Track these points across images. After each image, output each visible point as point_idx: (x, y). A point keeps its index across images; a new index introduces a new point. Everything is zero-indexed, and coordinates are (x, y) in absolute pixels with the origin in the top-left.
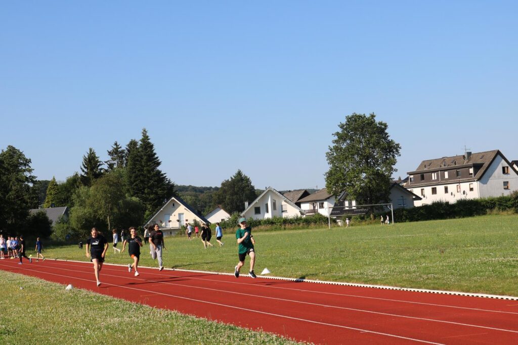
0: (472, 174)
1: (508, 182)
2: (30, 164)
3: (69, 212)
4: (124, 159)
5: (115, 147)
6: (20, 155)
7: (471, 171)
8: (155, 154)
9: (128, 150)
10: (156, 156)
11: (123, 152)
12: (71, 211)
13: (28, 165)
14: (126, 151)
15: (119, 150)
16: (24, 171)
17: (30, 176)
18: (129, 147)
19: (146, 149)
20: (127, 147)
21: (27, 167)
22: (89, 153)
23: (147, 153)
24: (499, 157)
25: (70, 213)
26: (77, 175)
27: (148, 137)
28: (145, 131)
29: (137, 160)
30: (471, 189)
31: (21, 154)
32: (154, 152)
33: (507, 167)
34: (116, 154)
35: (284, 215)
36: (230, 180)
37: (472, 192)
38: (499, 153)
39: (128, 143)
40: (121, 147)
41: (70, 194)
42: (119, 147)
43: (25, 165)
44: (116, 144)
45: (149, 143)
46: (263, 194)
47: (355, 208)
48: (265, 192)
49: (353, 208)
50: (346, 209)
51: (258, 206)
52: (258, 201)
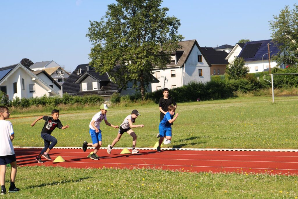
0: (174, 61)
1: (201, 70)
7: (174, 58)
24: (195, 46)
30: (173, 75)
33: (201, 56)
37: (173, 78)
38: (196, 43)
46: (13, 72)
47: (97, 89)
48: (15, 70)
49: (94, 90)
50: (83, 90)
51: (4, 85)
52: (8, 79)
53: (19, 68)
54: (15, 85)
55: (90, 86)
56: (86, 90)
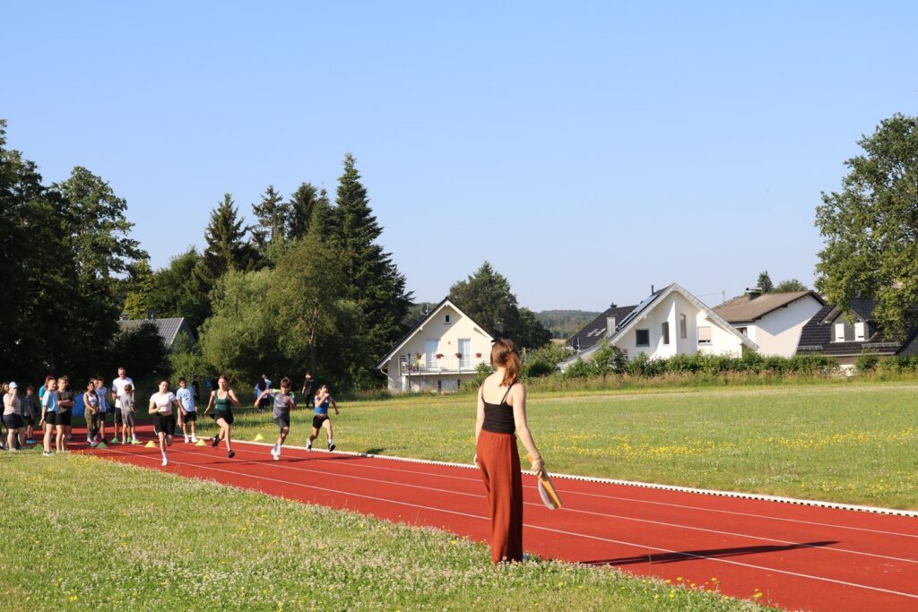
2: (124, 213)
3: (199, 329)
4: (286, 223)
5: (269, 197)
6: (103, 191)
8: (370, 211)
9: (296, 206)
10: (372, 215)
11: (284, 208)
12: (204, 326)
13: (119, 214)
14: (292, 207)
15: (276, 204)
16: (113, 226)
17: (124, 241)
18: (298, 199)
19: (352, 197)
20: (294, 199)
21: (117, 219)
22: (224, 204)
23: (354, 206)
25: (202, 331)
26: (193, 251)
27: (356, 171)
28: (350, 158)
29: (332, 223)
31: (104, 187)
32: (368, 206)
34: (270, 211)
35: (706, 350)
36: (468, 282)
39: (296, 190)
40: (280, 199)
41: (178, 292)
42: (277, 197)
43: (112, 213)
44: (271, 192)
45: (358, 186)
46: (659, 301)
47: (862, 340)
48: (663, 296)
49: (857, 339)
50: (838, 341)
51: (643, 327)
52: (648, 315)
53: (673, 292)
54: (666, 326)
55: (850, 332)
56: (843, 341)
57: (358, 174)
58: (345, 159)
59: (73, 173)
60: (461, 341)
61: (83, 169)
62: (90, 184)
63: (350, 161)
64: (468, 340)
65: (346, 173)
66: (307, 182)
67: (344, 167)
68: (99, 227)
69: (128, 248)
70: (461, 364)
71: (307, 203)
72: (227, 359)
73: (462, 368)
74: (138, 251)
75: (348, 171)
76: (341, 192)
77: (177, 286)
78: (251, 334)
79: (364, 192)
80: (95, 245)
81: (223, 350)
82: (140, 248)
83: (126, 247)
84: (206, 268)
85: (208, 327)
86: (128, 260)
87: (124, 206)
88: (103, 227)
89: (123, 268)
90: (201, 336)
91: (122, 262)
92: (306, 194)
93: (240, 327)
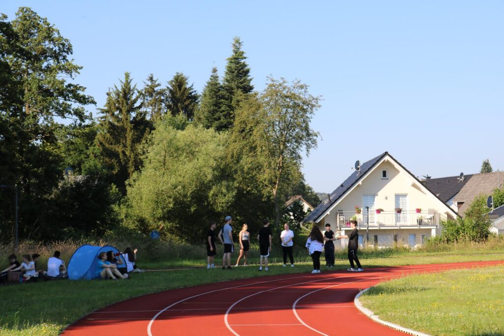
2: (69, 57)
5: (149, 83)
8: (252, 88)
9: (171, 91)
10: (254, 91)
11: (161, 93)
12: (132, 179)
13: (64, 58)
14: (168, 93)
15: (156, 89)
18: (173, 86)
19: (239, 75)
20: (169, 86)
21: (63, 63)
22: (124, 81)
25: (130, 185)
27: (243, 53)
28: (237, 41)
32: (251, 84)
34: (151, 95)
39: (172, 78)
40: (159, 85)
42: (157, 83)
44: (151, 79)
45: (244, 65)
57: (245, 55)
58: (233, 42)
59: (17, 14)
60: (397, 196)
61: (28, 10)
62: (36, 26)
63: (238, 43)
64: (405, 196)
65: (234, 54)
66: (180, 73)
67: (233, 49)
68: (44, 71)
69: (73, 92)
70: (398, 220)
71: (180, 90)
72: (160, 211)
73: (398, 224)
74: (84, 97)
75: (236, 53)
76: (230, 71)
77: (81, 152)
78: (184, 187)
79: (248, 71)
80: (40, 88)
81: (157, 202)
82: (86, 93)
83: (72, 92)
84: (108, 135)
85: (134, 181)
86: (75, 105)
87: (69, 50)
88: (49, 69)
89: (70, 113)
90: (128, 189)
91: (69, 106)
92: (179, 82)
93: (173, 181)
